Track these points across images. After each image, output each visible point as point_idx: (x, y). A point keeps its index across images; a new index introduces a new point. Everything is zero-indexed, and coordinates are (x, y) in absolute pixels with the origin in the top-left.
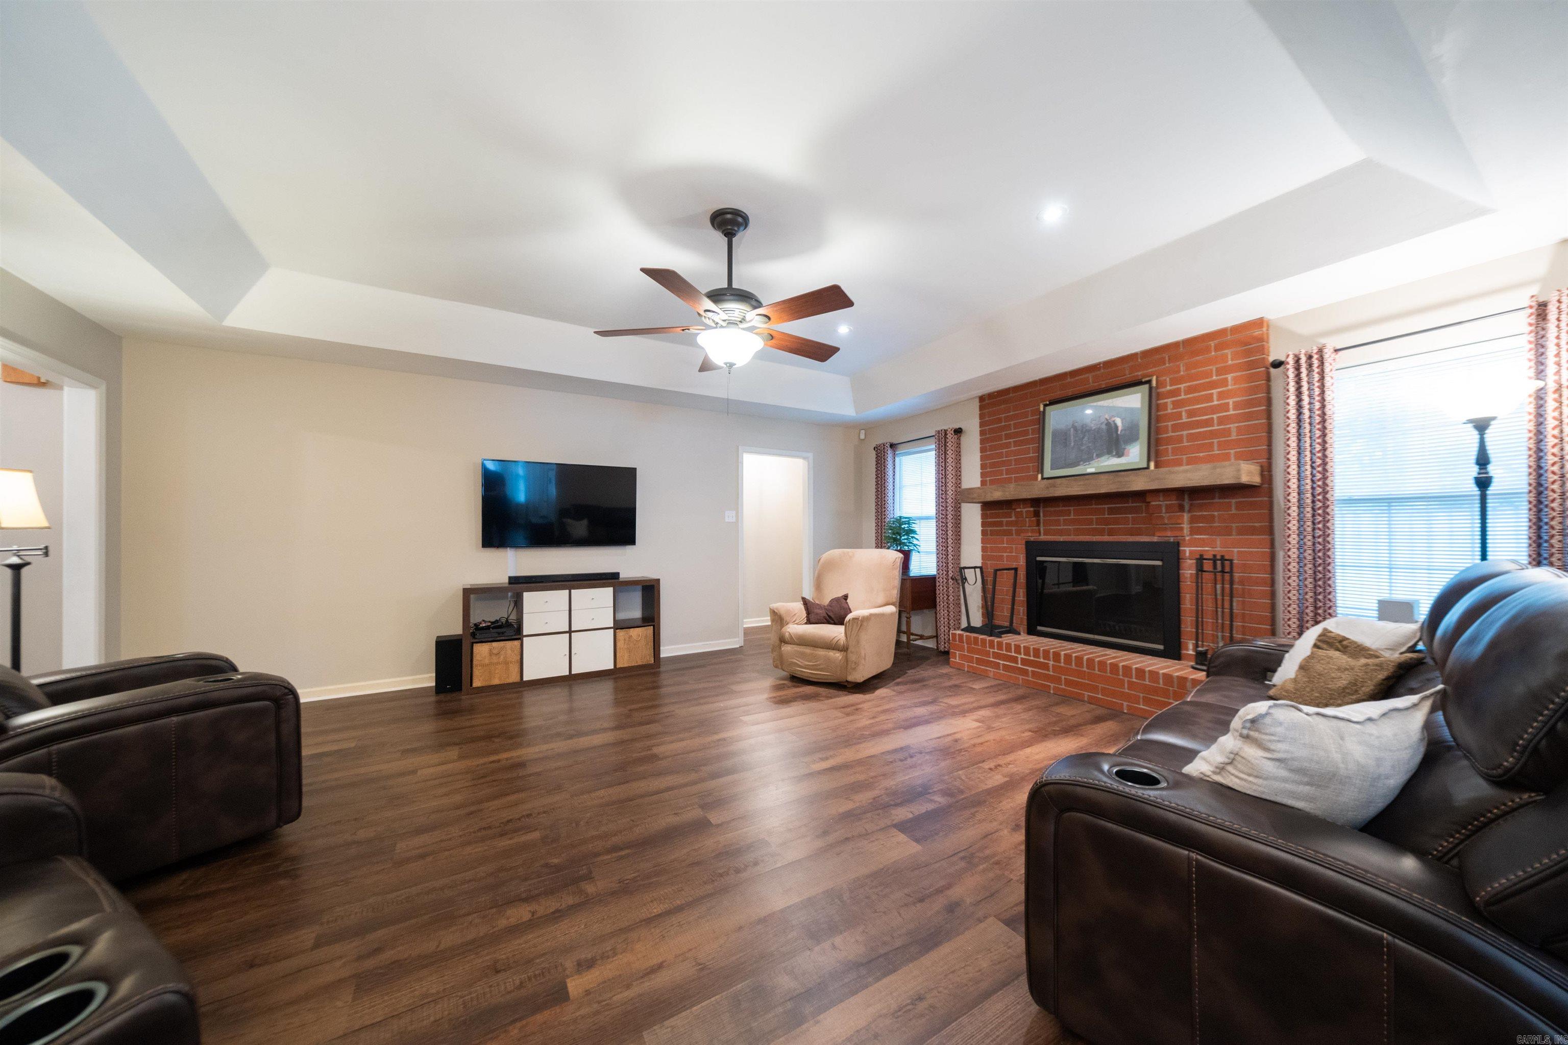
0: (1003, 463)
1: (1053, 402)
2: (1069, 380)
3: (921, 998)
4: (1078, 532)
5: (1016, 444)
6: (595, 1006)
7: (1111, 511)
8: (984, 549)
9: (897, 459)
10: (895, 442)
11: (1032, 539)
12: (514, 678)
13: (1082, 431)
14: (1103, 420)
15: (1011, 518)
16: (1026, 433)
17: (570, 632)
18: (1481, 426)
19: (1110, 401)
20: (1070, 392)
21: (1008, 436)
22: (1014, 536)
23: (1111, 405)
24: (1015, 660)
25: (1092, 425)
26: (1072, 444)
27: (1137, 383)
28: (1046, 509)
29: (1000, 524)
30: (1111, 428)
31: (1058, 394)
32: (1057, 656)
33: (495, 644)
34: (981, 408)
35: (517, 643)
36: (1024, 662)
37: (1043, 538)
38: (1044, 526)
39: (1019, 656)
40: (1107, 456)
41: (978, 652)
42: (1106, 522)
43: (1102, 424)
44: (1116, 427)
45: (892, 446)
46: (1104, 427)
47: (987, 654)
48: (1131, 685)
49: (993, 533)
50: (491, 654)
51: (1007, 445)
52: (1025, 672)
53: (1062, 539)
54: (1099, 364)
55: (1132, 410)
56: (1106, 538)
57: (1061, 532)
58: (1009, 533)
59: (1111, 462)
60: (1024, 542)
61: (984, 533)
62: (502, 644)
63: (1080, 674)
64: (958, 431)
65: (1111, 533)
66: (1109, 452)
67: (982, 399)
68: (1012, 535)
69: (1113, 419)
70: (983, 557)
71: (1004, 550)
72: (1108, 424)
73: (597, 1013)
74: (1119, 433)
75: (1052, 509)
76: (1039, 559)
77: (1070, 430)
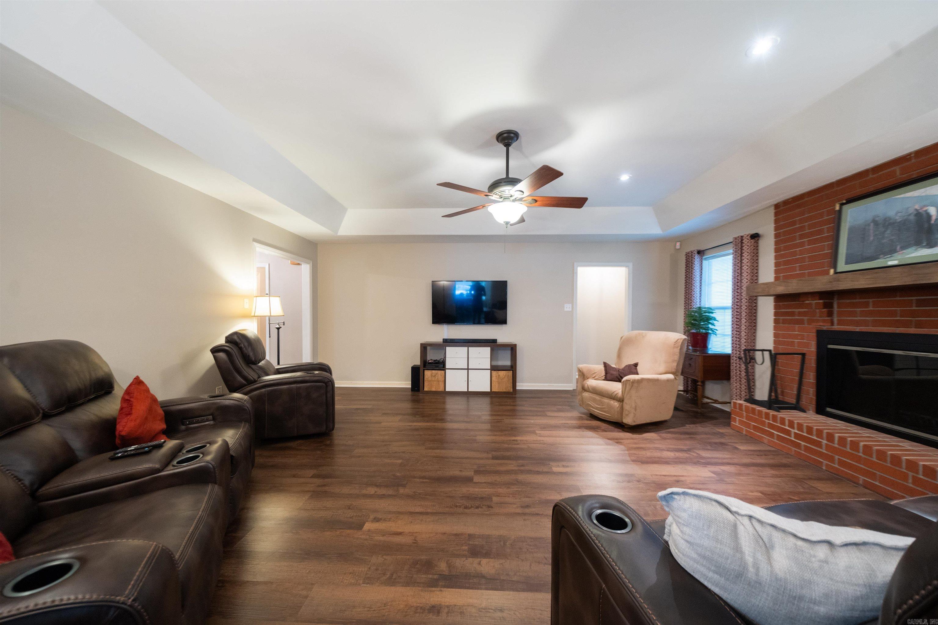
0: (797, 261)
1: (850, 201)
2: (871, 176)
3: (501, 611)
4: (876, 323)
5: (810, 243)
6: (368, 537)
7: (920, 303)
8: (776, 335)
9: (704, 262)
10: (702, 248)
11: (825, 328)
12: (441, 389)
14: (911, 211)
15: (803, 309)
16: (820, 232)
17: (468, 369)
19: (923, 190)
20: (871, 188)
21: (802, 237)
22: (806, 325)
23: (923, 194)
24: (788, 433)
25: (897, 218)
26: (872, 238)
28: (841, 301)
29: (793, 314)
30: (921, 218)
31: (857, 192)
32: (830, 437)
33: (433, 371)
34: (776, 214)
35: (443, 372)
36: (797, 436)
37: (836, 327)
38: (838, 316)
40: (914, 248)
42: (913, 314)
43: (910, 215)
44: (929, 216)
45: (699, 252)
46: (912, 217)
47: (763, 423)
48: (916, 481)
49: (784, 321)
50: (432, 376)
51: (802, 244)
52: (798, 446)
53: (858, 329)
54: (909, 154)
56: (912, 330)
57: (857, 324)
58: (801, 322)
59: (919, 254)
60: (814, 331)
61: (776, 321)
62: (436, 371)
64: (755, 237)
66: (918, 244)
67: (777, 206)
68: (804, 324)
69: (925, 209)
70: (775, 342)
71: (796, 337)
72: (918, 214)
73: (366, 540)
74: (933, 222)
75: (848, 301)
76: (830, 346)
77: (869, 225)
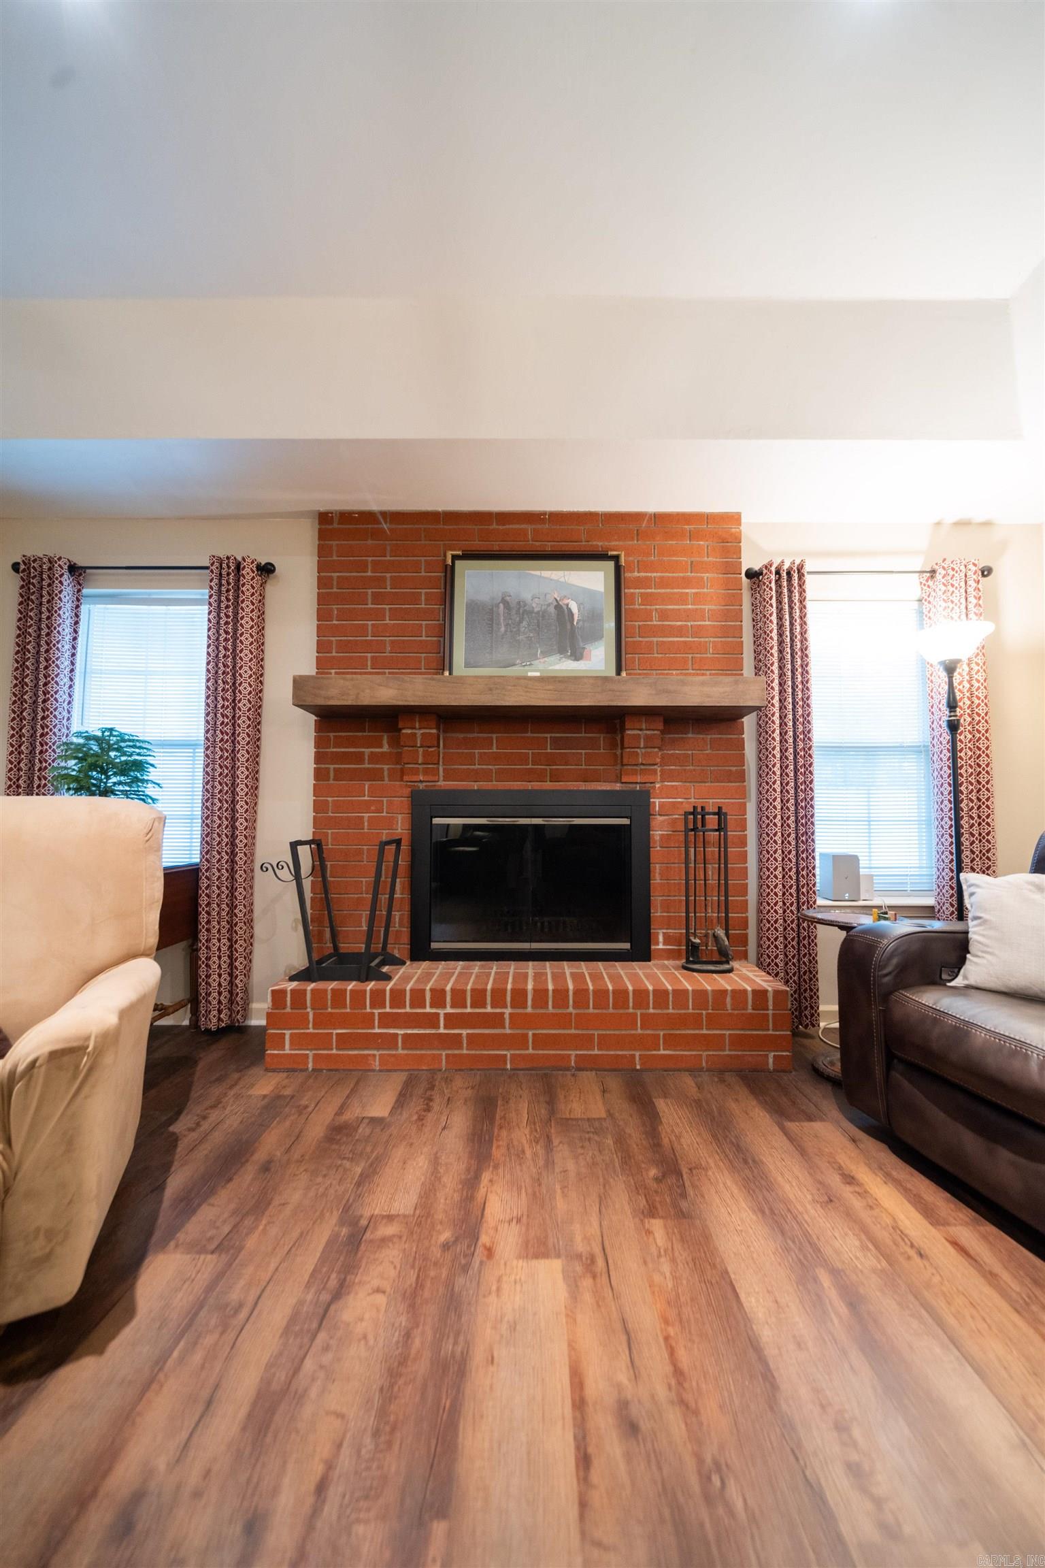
1: (469, 556)
2: (495, 526)
4: (502, 775)
5: (395, 615)
7: (556, 743)
8: (319, 807)
9: (87, 607)
10: (81, 562)
11: (421, 786)
13: (516, 610)
14: (550, 600)
15: (381, 747)
16: (415, 599)
18: (950, 669)
19: (560, 573)
20: (496, 546)
21: (377, 598)
22: (388, 782)
23: (562, 580)
24: (432, 1020)
25: (534, 605)
26: (503, 629)
27: (602, 557)
28: (448, 735)
29: (359, 758)
30: (562, 613)
31: (477, 545)
34: (323, 535)
36: (451, 1020)
37: (442, 784)
38: (444, 764)
39: (442, 1012)
40: (558, 656)
41: (343, 1021)
42: (551, 760)
43: (549, 605)
44: (571, 614)
45: (73, 569)
46: (552, 610)
47: (368, 1020)
49: (339, 775)
51: (379, 615)
52: (455, 1041)
53: (476, 786)
54: (544, 513)
55: (591, 594)
56: (548, 785)
57: (476, 776)
58: (375, 775)
59: (564, 666)
60: (407, 791)
61: (319, 775)
63: (564, 1021)
64: (267, 570)
65: (555, 777)
66: (562, 651)
67: (324, 518)
68: (383, 779)
69: (566, 601)
70: (316, 821)
71: (366, 806)
72: (558, 607)
74: (575, 623)
75: (461, 736)
76: (436, 821)
77: (497, 606)
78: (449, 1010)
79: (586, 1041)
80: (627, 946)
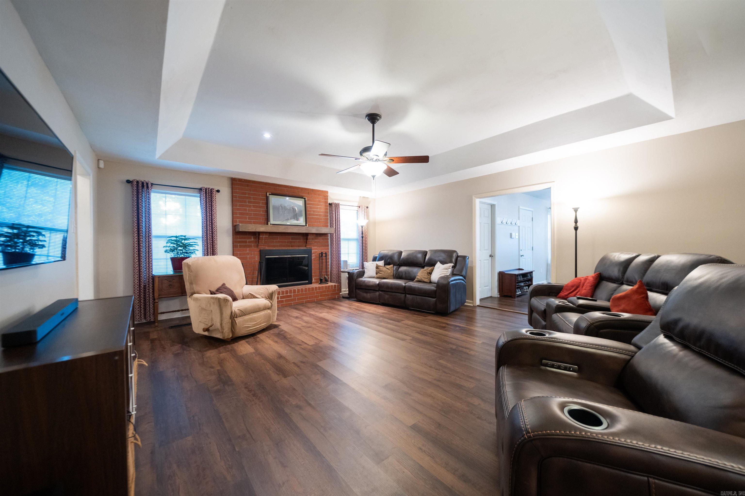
0: (247, 214)
1: (272, 194)
2: (278, 187)
4: (280, 246)
5: (254, 206)
7: (292, 239)
8: (235, 254)
10: (153, 182)
11: (262, 249)
13: (284, 208)
14: (291, 206)
15: (251, 239)
16: (259, 203)
20: (278, 192)
21: (249, 202)
22: (253, 248)
25: (288, 207)
26: (281, 213)
27: (302, 198)
29: (246, 242)
30: (294, 210)
31: (274, 192)
34: (232, 184)
37: (267, 248)
38: (268, 243)
40: (293, 220)
42: (291, 242)
43: (291, 208)
44: (296, 210)
45: (152, 184)
46: (292, 209)
49: (240, 246)
51: (250, 206)
53: (274, 248)
55: (300, 206)
56: (291, 248)
57: (274, 246)
58: (249, 246)
59: (294, 222)
60: (259, 250)
61: (235, 246)
64: (218, 191)
65: (292, 246)
66: (294, 218)
67: (232, 180)
68: (252, 247)
69: (294, 207)
71: (248, 254)
72: (293, 208)
74: (296, 212)
75: (271, 237)
76: (265, 257)
77: (280, 207)
78: (281, 295)
79: (307, 298)
80: (308, 281)
